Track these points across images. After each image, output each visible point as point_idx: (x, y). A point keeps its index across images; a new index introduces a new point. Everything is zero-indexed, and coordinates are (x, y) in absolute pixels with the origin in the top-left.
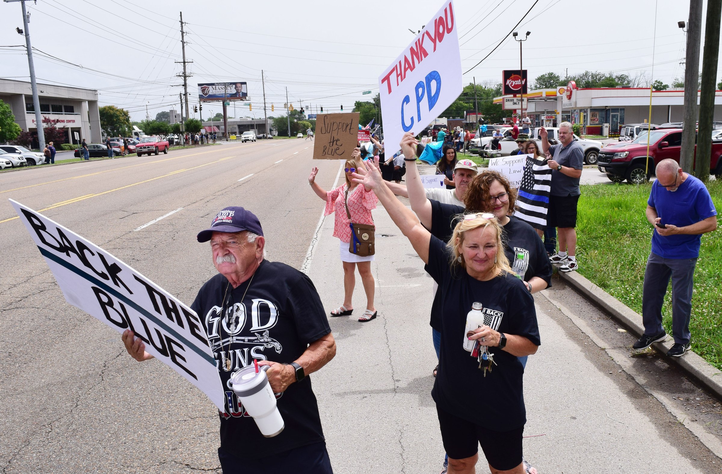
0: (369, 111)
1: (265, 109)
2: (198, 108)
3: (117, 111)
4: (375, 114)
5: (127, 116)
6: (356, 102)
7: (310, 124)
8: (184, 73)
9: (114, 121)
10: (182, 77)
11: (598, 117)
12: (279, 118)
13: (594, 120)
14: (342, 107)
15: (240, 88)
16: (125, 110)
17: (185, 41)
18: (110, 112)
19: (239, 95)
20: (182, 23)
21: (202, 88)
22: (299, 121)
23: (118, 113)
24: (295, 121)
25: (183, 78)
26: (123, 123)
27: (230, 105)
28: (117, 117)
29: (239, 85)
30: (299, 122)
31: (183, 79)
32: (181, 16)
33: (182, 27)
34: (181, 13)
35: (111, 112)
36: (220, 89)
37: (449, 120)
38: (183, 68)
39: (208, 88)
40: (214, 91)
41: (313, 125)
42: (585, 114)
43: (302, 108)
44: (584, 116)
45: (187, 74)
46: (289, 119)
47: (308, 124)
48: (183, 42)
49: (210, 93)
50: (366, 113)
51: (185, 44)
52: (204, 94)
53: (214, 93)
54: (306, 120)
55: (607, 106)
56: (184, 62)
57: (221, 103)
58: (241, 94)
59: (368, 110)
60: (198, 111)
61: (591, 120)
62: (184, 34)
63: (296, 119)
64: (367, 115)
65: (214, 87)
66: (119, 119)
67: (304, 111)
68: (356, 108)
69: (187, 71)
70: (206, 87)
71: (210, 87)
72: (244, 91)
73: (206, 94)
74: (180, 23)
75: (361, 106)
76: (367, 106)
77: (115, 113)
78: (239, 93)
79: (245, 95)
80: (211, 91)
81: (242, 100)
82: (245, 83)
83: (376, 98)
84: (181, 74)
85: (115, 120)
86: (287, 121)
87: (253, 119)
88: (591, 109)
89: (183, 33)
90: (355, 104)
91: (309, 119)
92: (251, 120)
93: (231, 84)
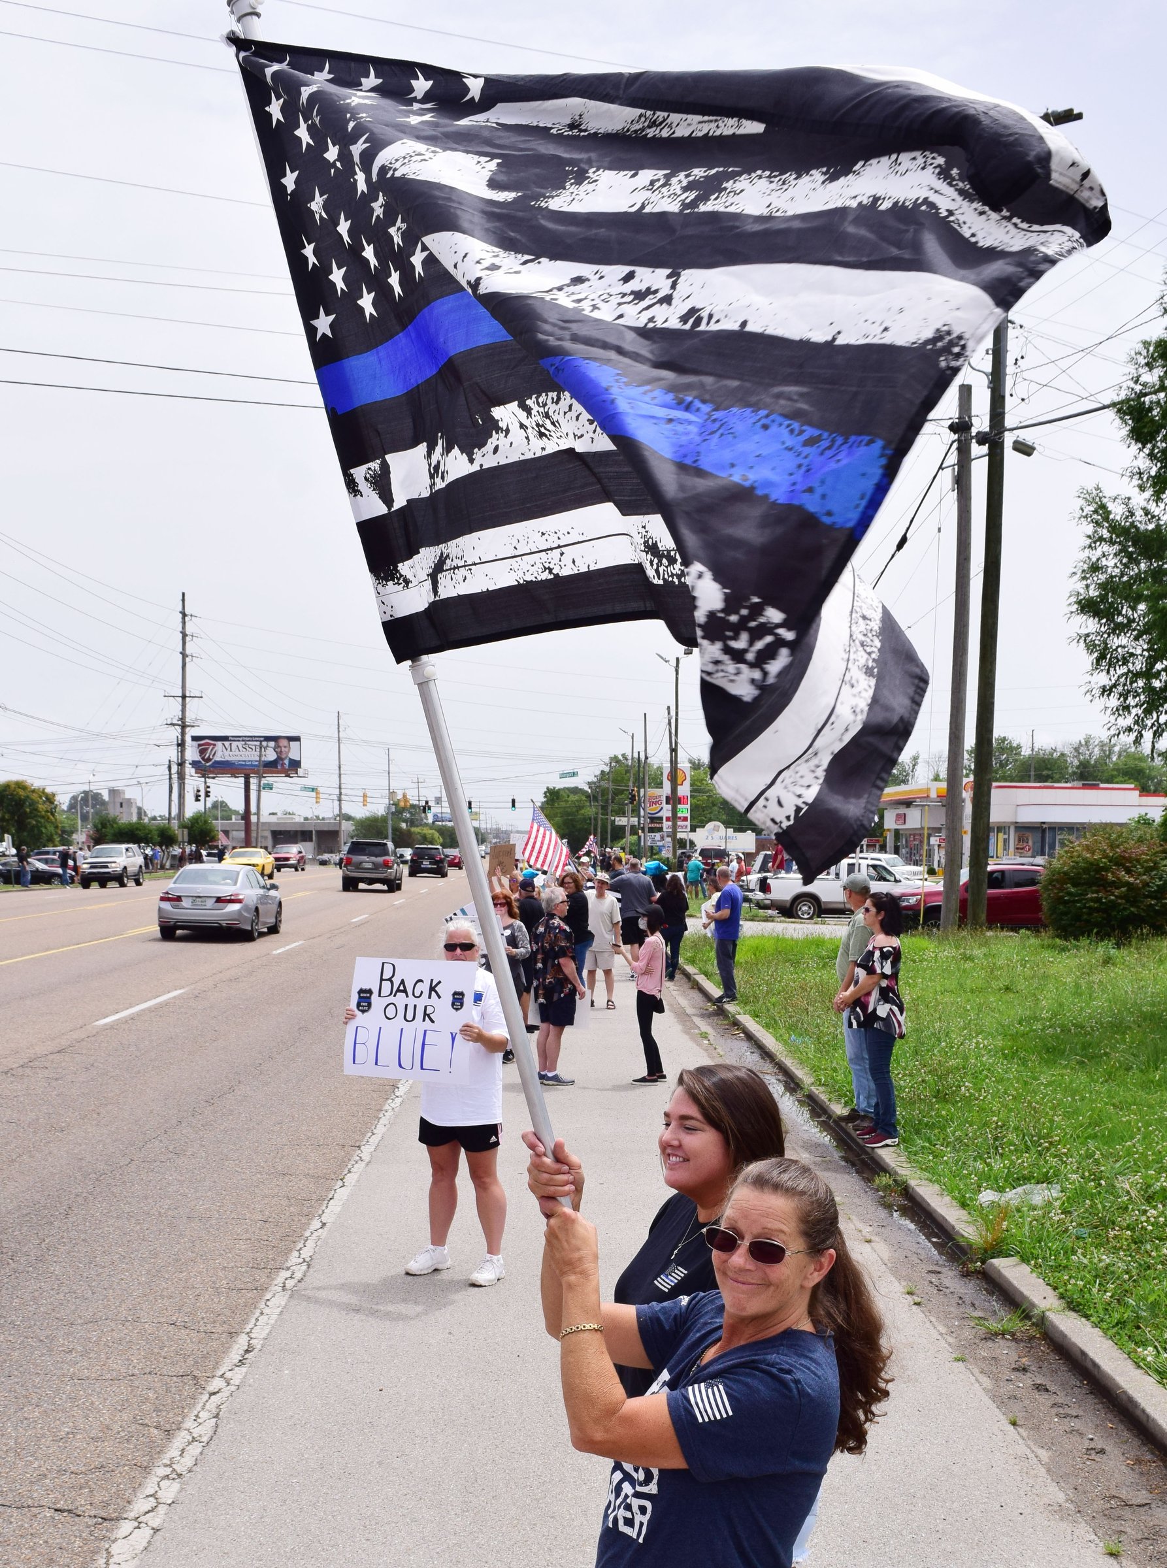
0: (577, 811)
1: (340, 800)
2: (202, 793)
3: (33, 791)
4: (590, 819)
5: (53, 803)
6: (548, 788)
7: (437, 835)
8: (183, 719)
9: (25, 812)
10: (177, 727)
11: (1030, 843)
12: (368, 819)
13: (1022, 849)
14: (513, 801)
15: (286, 750)
16: (48, 790)
17: (188, 652)
18: (18, 793)
19: (283, 765)
20: (184, 615)
21: (199, 745)
22: (411, 826)
23: (34, 796)
24: (404, 825)
25: (179, 729)
26: (43, 817)
27: (274, 790)
28: (33, 804)
29: (284, 743)
30: (413, 829)
31: (180, 731)
32: (183, 600)
33: (184, 623)
34: (183, 594)
35: (22, 793)
36: (241, 748)
37: (759, 837)
38: (180, 707)
39: (215, 745)
40: (227, 753)
41: (444, 838)
42: (1006, 836)
43: (427, 802)
44: (1005, 840)
45: (188, 721)
46: (390, 822)
47: (433, 834)
48: (184, 655)
49: (218, 758)
50: (569, 814)
51: (188, 660)
52: (203, 759)
53: (227, 758)
54: (426, 825)
55: (1044, 823)
56: (184, 697)
57: (241, 781)
58: (287, 762)
59: (574, 809)
60: (202, 798)
61: (1017, 849)
62: (188, 639)
63: (405, 821)
64: (572, 820)
65: (227, 744)
66: (36, 810)
67: (429, 808)
68: (546, 802)
69: (188, 714)
70: (210, 744)
71: (219, 744)
72: (294, 755)
73: (209, 760)
74: (181, 615)
75: (558, 798)
76: (573, 798)
77: (28, 797)
78: (282, 759)
79: (295, 765)
80: (221, 753)
81: (288, 776)
82: (297, 739)
83: (594, 783)
84: (175, 722)
85: (28, 810)
86: (386, 828)
87: (306, 819)
88: (1016, 828)
89: (184, 635)
90: (545, 793)
91: (433, 822)
92: (302, 820)
93: (268, 739)
